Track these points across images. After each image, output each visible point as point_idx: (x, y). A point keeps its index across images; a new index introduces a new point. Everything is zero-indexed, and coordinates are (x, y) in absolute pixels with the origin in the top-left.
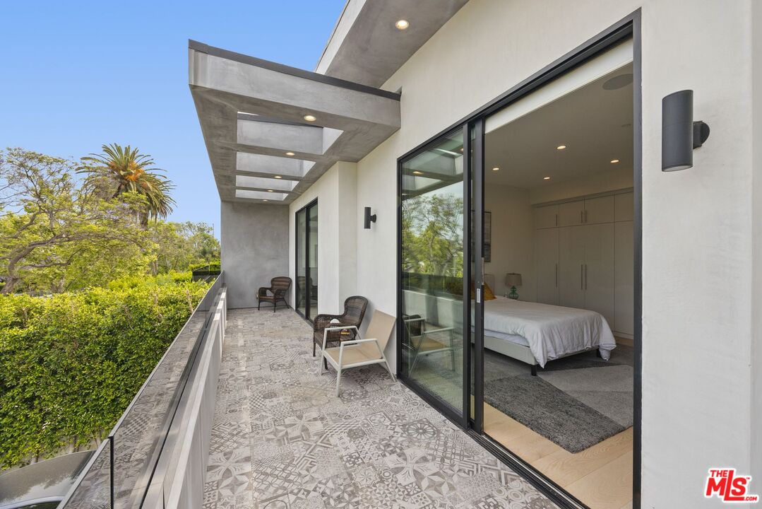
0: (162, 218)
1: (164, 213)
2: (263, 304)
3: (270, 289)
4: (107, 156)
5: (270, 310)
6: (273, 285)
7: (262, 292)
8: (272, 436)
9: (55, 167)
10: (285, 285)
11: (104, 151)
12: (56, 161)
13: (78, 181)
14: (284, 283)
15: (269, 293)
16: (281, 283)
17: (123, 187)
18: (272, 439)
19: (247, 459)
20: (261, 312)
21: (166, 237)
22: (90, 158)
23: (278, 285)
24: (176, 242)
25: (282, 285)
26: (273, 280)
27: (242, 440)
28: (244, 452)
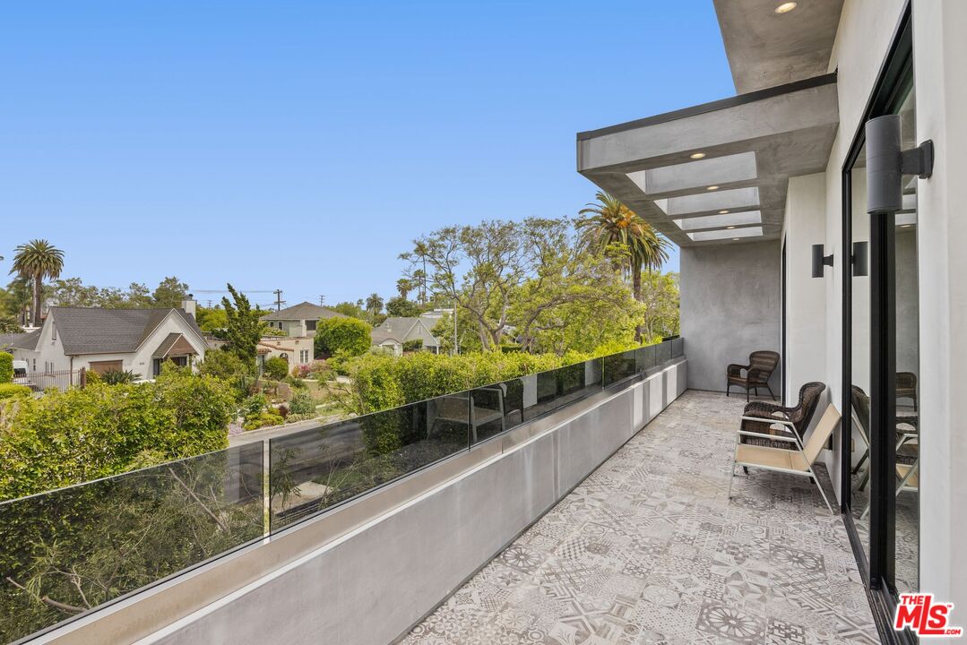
0: (657, 269)
1: (659, 262)
2: (734, 388)
3: (747, 368)
4: (600, 203)
5: (742, 398)
6: (752, 362)
7: (733, 371)
8: (632, 497)
9: (554, 229)
10: (770, 365)
11: (598, 198)
12: (554, 223)
13: (572, 235)
14: (769, 361)
15: (744, 373)
16: (765, 360)
17: (615, 236)
18: (629, 499)
19: (600, 500)
20: (730, 399)
21: (662, 293)
22: (586, 210)
23: (761, 363)
24: (673, 300)
25: (766, 364)
26: (752, 356)
27: (606, 489)
28: (603, 496)
